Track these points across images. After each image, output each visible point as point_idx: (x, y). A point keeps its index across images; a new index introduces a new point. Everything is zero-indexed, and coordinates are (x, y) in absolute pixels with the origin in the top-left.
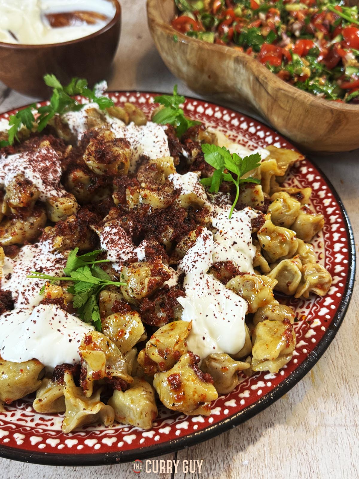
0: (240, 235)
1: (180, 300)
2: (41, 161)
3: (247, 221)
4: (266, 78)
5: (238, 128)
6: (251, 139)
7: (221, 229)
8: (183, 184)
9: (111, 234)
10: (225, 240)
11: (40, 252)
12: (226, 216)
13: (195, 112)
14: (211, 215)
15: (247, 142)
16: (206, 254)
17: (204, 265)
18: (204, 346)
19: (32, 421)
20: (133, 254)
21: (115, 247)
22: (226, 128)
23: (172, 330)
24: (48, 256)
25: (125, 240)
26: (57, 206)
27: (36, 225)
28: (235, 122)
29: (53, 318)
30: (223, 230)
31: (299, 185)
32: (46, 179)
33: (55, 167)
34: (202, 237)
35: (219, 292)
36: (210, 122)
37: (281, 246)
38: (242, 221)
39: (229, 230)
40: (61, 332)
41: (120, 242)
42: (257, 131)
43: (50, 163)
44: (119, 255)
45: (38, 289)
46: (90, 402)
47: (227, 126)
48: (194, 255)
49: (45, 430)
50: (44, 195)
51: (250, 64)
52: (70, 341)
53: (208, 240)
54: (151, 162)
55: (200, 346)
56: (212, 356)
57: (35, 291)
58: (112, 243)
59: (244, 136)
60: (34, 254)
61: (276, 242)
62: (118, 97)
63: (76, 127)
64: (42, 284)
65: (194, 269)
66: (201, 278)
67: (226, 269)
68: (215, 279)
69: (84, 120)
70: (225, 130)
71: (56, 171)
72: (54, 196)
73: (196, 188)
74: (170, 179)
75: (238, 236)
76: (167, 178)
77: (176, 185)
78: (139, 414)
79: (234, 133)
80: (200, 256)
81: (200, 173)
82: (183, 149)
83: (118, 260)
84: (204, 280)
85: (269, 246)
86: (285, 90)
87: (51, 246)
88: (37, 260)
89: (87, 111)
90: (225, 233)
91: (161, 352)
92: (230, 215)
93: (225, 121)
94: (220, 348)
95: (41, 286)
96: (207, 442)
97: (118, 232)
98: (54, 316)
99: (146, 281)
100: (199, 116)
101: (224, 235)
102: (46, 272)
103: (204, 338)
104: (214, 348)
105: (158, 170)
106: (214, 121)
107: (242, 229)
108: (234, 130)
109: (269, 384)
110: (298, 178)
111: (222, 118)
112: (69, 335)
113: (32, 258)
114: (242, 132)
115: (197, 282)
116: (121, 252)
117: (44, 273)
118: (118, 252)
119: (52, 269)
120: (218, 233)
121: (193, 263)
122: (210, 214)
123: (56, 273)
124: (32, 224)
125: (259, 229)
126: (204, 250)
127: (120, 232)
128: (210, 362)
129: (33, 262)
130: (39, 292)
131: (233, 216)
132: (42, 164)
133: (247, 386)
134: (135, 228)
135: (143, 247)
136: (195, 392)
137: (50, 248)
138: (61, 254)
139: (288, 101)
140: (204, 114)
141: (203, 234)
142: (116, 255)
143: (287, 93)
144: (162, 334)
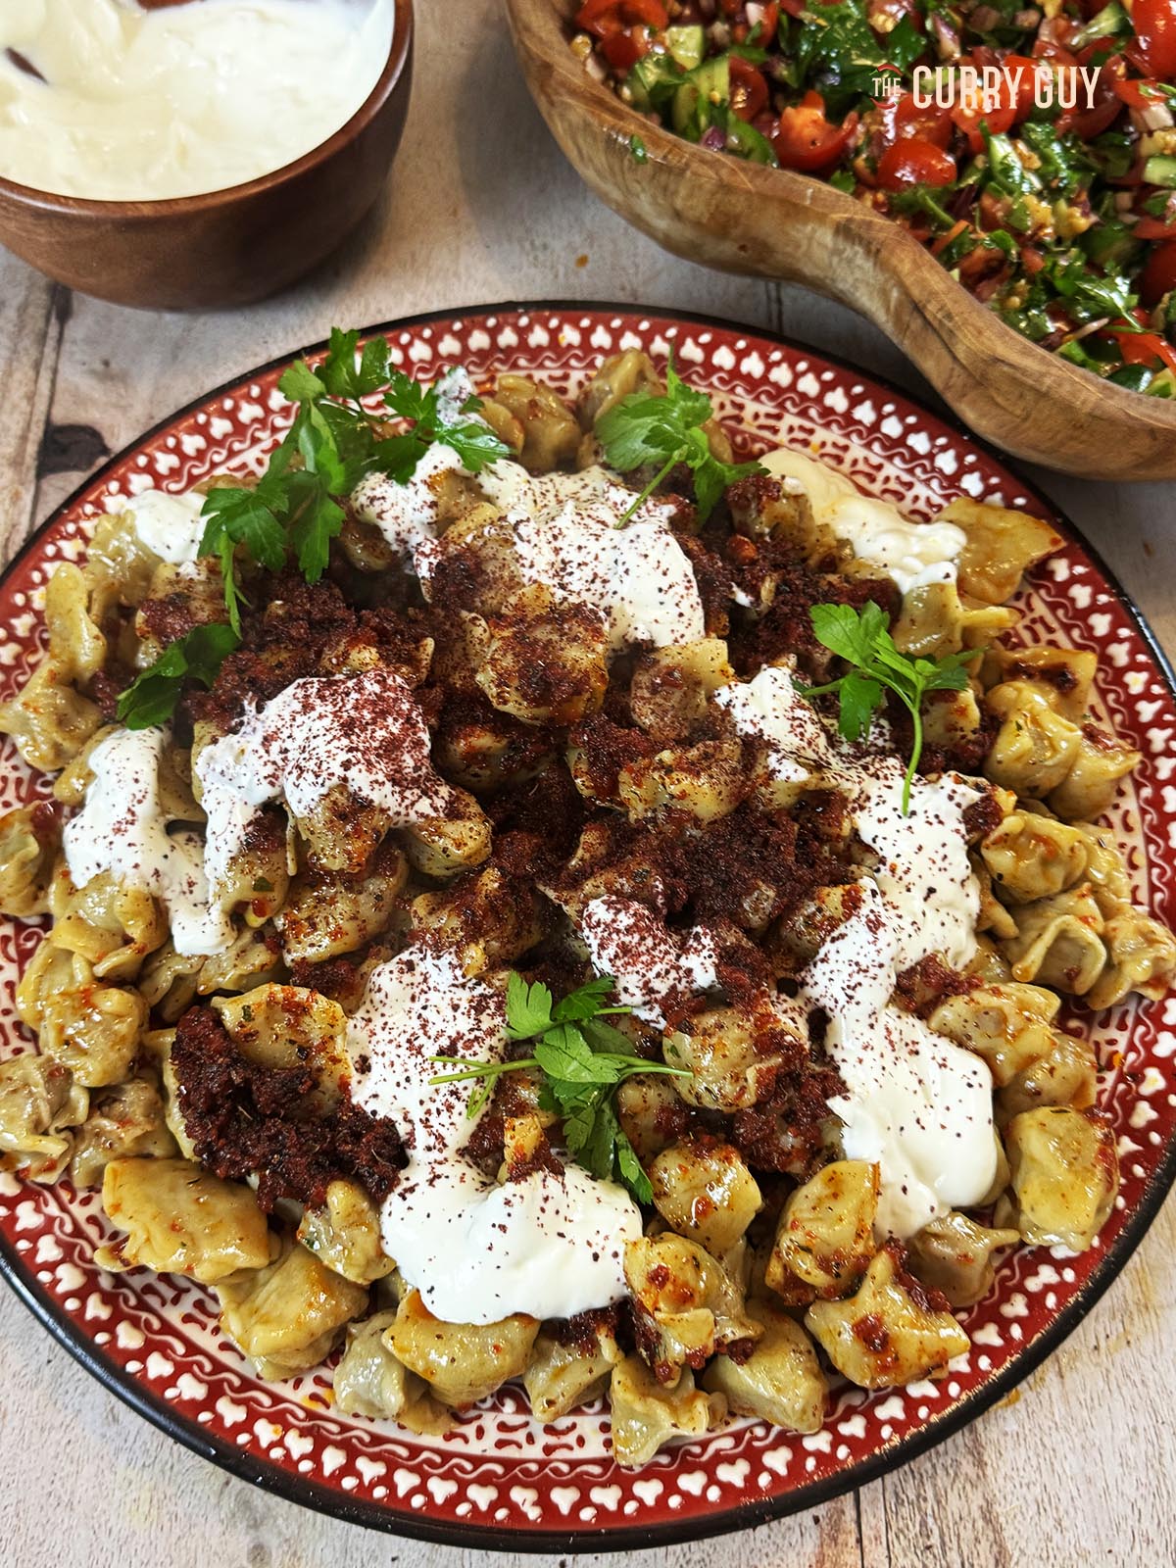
0: (940, 864)
1: (835, 1104)
2: (374, 722)
3: (953, 816)
4: (949, 316)
5: (848, 422)
6: (890, 458)
7: (888, 852)
8: (763, 717)
9: (618, 931)
10: (909, 890)
11: (425, 980)
12: (895, 809)
13: (709, 368)
14: (854, 810)
15: (879, 467)
16: (881, 966)
17: (876, 992)
18: (909, 1211)
19: (530, 1439)
20: (681, 973)
21: (634, 965)
22: (811, 419)
23: (835, 1196)
24: (449, 995)
25: (655, 937)
26: (445, 850)
27: (388, 899)
28: (837, 400)
29: (543, 1210)
30: (898, 861)
31: (1050, 619)
32: (398, 771)
33: (415, 733)
34: (864, 919)
35: (917, 1047)
36: (757, 399)
37: (1045, 874)
38: (941, 822)
39: (913, 858)
40: (568, 1238)
41: (643, 949)
42: (909, 430)
43: (398, 724)
44: (646, 983)
45: (460, 1106)
46: (676, 1401)
47: (813, 412)
48: (850, 970)
49: (573, 1464)
50: (402, 819)
51: (892, 252)
52: (596, 1257)
53: (881, 929)
54: (666, 661)
55: (897, 1210)
56: (929, 1230)
57: (455, 1111)
58: (625, 955)
59: (868, 446)
60: (410, 992)
61: (1030, 863)
62: (463, 336)
63: (404, 535)
64: (465, 1088)
65: (852, 1005)
66: (872, 1026)
67: (928, 984)
68: (903, 1015)
69: (428, 514)
70: (808, 425)
71: (419, 744)
72: (427, 817)
73: (797, 722)
74: (721, 701)
75: (935, 868)
76: (710, 698)
77: (745, 720)
78: (798, 1415)
79: (834, 435)
80: (866, 971)
81: (793, 660)
82: (735, 588)
83: (647, 998)
84: (880, 1030)
85: (1015, 877)
86: (1011, 365)
87: (458, 972)
88: (425, 1008)
89: (431, 485)
90: (906, 873)
91: (824, 1264)
92: (906, 804)
93: (804, 396)
94: (942, 1204)
95: (464, 1095)
96: (949, 1441)
97: (635, 924)
98: (543, 1204)
99: (751, 1074)
100: (721, 379)
101: (904, 877)
102: (467, 1053)
103: (904, 1190)
104: (932, 1209)
105: (687, 681)
106: (771, 397)
107: (944, 845)
108: (834, 427)
109: (1069, 1275)
110: (1043, 592)
111: (793, 387)
112: (589, 1244)
113: (409, 1004)
114: (860, 434)
115: (864, 1039)
116: (651, 975)
117: (463, 1057)
118: (644, 976)
119: (477, 1038)
120: (885, 871)
121: (850, 992)
122: (850, 806)
123: (491, 1049)
124: (379, 898)
125: (986, 835)
126: (874, 955)
127: (642, 924)
128: (924, 1243)
129: (414, 1015)
130: (465, 1112)
131: (912, 805)
132: (380, 734)
133: (1015, 1281)
134: (670, 894)
135: (705, 953)
136: (922, 1351)
137: (456, 978)
138: (484, 985)
139: (1021, 396)
140: (735, 373)
141: (864, 910)
142: (641, 984)
143: (1018, 375)
144: (816, 1214)
